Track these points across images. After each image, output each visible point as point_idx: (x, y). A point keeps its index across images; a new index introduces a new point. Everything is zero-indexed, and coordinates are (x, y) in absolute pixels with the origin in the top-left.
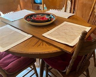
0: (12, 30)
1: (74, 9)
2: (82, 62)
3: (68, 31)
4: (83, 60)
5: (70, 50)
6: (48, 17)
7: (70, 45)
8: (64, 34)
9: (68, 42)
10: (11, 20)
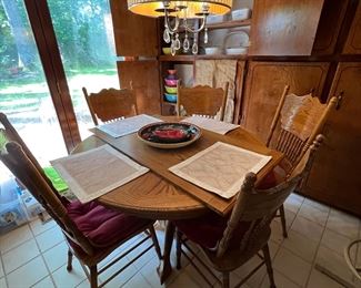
0: (112, 156)
1: (241, 114)
2: (252, 232)
3: (222, 163)
4: (254, 228)
5: (222, 208)
6: (186, 132)
7: (224, 196)
8: (213, 169)
9: (220, 188)
10: (115, 135)
